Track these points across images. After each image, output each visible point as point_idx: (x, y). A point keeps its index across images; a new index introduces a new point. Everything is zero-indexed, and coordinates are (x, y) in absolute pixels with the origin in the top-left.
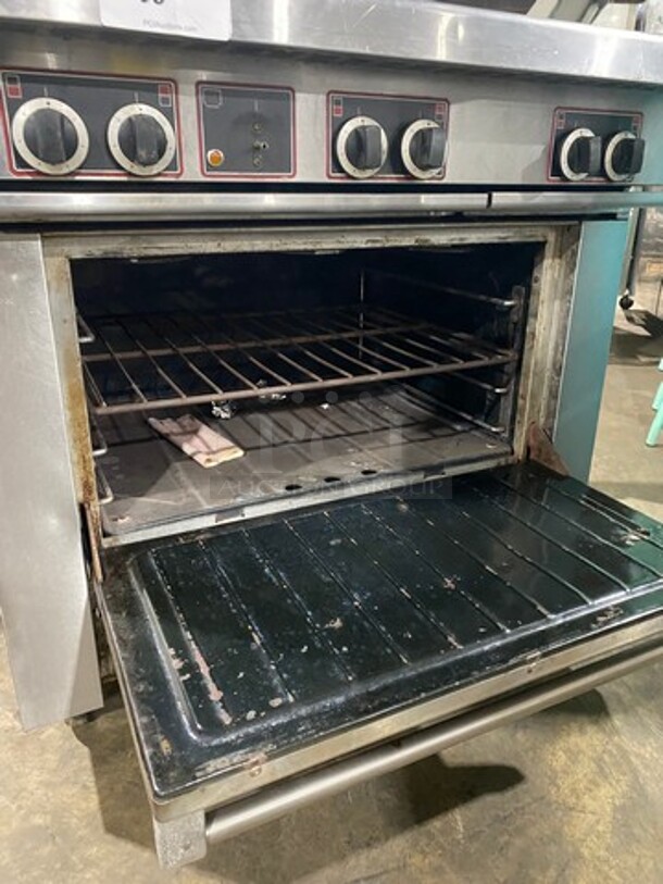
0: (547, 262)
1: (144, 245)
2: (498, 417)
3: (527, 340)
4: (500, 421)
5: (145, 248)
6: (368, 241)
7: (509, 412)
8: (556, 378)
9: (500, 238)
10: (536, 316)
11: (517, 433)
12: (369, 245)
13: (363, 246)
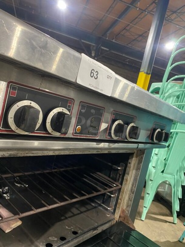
0: (134, 159)
1: (27, 152)
2: (109, 204)
3: (124, 181)
4: (110, 205)
5: (27, 153)
6: (97, 151)
7: (114, 203)
8: (132, 195)
9: (126, 151)
10: (128, 174)
11: (117, 211)
12: (97, 153)
13: (95, 153)
